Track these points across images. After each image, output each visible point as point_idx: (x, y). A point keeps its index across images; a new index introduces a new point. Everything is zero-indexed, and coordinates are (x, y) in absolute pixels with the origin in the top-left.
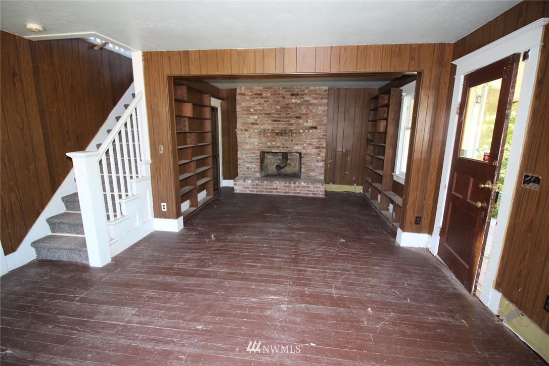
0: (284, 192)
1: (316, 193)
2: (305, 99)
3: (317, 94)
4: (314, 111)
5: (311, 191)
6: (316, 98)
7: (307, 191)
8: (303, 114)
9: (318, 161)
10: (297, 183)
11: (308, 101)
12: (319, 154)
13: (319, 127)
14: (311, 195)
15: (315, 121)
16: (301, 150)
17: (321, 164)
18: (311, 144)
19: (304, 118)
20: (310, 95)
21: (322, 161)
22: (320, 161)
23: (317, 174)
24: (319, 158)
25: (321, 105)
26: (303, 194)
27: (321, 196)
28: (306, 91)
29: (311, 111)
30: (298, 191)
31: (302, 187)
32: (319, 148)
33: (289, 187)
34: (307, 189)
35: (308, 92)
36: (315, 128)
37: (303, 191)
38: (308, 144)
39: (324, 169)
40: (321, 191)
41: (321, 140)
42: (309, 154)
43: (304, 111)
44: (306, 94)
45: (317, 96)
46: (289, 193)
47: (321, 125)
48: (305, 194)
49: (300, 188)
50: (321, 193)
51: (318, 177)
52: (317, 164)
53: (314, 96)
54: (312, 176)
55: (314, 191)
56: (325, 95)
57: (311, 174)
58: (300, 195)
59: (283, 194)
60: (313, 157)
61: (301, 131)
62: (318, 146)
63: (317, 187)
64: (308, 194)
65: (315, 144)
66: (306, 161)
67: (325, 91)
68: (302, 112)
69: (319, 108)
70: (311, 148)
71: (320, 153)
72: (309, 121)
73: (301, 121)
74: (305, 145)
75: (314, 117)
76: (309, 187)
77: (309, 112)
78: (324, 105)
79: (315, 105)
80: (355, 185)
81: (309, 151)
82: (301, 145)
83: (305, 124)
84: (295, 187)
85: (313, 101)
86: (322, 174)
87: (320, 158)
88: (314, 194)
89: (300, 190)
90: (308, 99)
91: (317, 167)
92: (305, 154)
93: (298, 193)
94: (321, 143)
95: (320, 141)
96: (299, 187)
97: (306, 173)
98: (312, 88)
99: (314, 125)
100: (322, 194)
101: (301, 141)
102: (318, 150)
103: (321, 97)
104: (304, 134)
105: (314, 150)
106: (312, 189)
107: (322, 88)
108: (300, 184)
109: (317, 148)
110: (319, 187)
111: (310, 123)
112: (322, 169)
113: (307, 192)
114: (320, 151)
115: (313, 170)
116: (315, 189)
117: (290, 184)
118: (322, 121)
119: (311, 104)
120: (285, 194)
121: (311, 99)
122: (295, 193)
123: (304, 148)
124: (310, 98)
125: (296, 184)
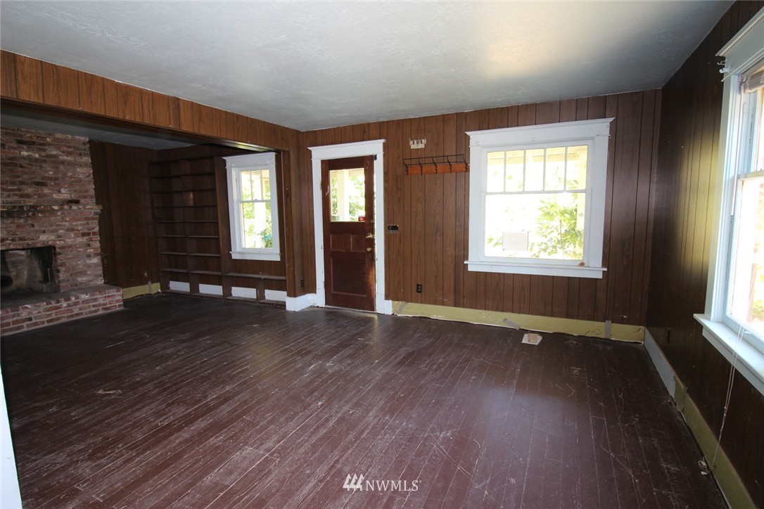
0: (48, 321)
1: (108, 306)
2: (49, 153)
3: (70, 147)
4: (70, 174)
5: (100, 305)
6: (70, 154)
7: (94, 306)
8: (51, 179)
9: (89, 256)
10: (73, 299)
11: (55, 156)
12: (89, 245)
13: (82, 201)
14: (101, 312)
15: (75, 191)
16: (55, 241)
17: (96, 260)
18: (72, 230)
19: (51, 185)
20: (58, 147)
21: (96, 255)
22: (92, 255)
23: (91, 278)
24: (90, 251)
25: (81, 166)
26: (86, 314)
27: (118, 309)
28: (48, 140)
29: (65, 175)
30: (76, 311)
31: (83, 302)
32: (88, 234)
33: (57, 308)
34: (92, 304)
35: (53, 141)
36: (77, 202)
37: (86, 309)
38: (68, 230)
39: (101, 268)
40: (117, 301)
41: (90, 222)
42: (70, 246)
43: (51, 173)
44: (49, 144)
45: (72, 149)
46: (58, 319)
47: (85, 197)
48: (91, 312)
49: (81, 305)
50: (117, 304)
51: (93, 283)
52: (88, 262)
53: (64, 148)
54: (82, 283)
55: (106, 304)
56: (85, 150)
57: (79, 279)
58: (82, 317)
59: (46, 325)
60: (79, 251)
61: (56, 208)
62: (86, 231)
63: (109, 296)
64: (95, 311)
65: (80, 228)
66: (66, 259)
67: (84, 144)
68: (46, 175)
69: (78, 170)
70: (72, 235)
71: (91, 243)
72: (63, 191)
73: (46, 191)
74: (61, 231)
75: (71, 185)
76: (95, 300)
77: (60, 176)
78: (86, 165)
79: (69, 164)
80: (150, 282)
81: (69, 241)
82: (52, 232)
83: (55, 196)
84: (69, 305)
85: (65, 157)
86: (101, 276)
87: (92, 250)
88: (105, 309)
89: (80, 309)
90: (54, 153)
91: (89, 266)
92: (63, 248)
93: (77, 315)
94: (91, 226)
95: (88, 224)
96: (76, 304)
97: (68, 280)
98: (59, 136)
99: (74, 197)
100: (120, 306)
101: (52, 225)
102: (86, 238)
103: (79, 152)
104: (59, 213)
105: (79, 240)
106: (101, 301)
107: (77, 137)
108: (77, 298)
109: (84, 235)
110: (113, 296)
111: (65, 194)
112: (98, 268)
113: (94, 309)
114: (91, 240)
115: (82, 273)
116: (107, 301)
117: (58, 302)
118: (87, 191)
119: (63, 162)
120: (51, 324)
121: (60, 153)
122: (72, 316)
123: (59, 237)
124: (58, 152)
125: (69, 299)
